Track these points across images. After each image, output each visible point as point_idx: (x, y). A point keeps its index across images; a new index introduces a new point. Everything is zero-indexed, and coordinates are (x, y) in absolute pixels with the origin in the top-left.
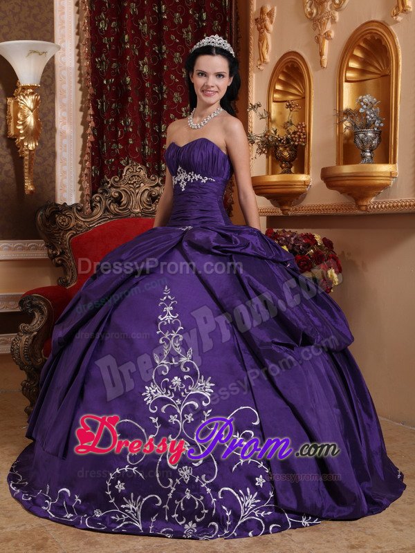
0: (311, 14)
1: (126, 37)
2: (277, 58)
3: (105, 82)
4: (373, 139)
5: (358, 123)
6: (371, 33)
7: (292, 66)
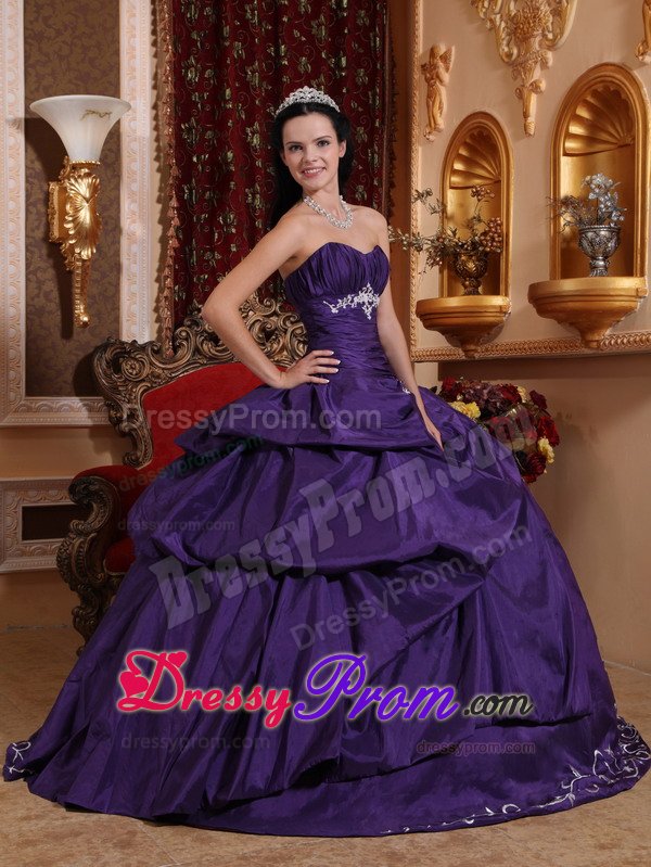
0: (509, 55)
1: (228, 92)
2: (456, 123)
3: (195, 159)
4: (609, 239)
5: (586, 217)
6: (602, 81)
7: (480, 134)
